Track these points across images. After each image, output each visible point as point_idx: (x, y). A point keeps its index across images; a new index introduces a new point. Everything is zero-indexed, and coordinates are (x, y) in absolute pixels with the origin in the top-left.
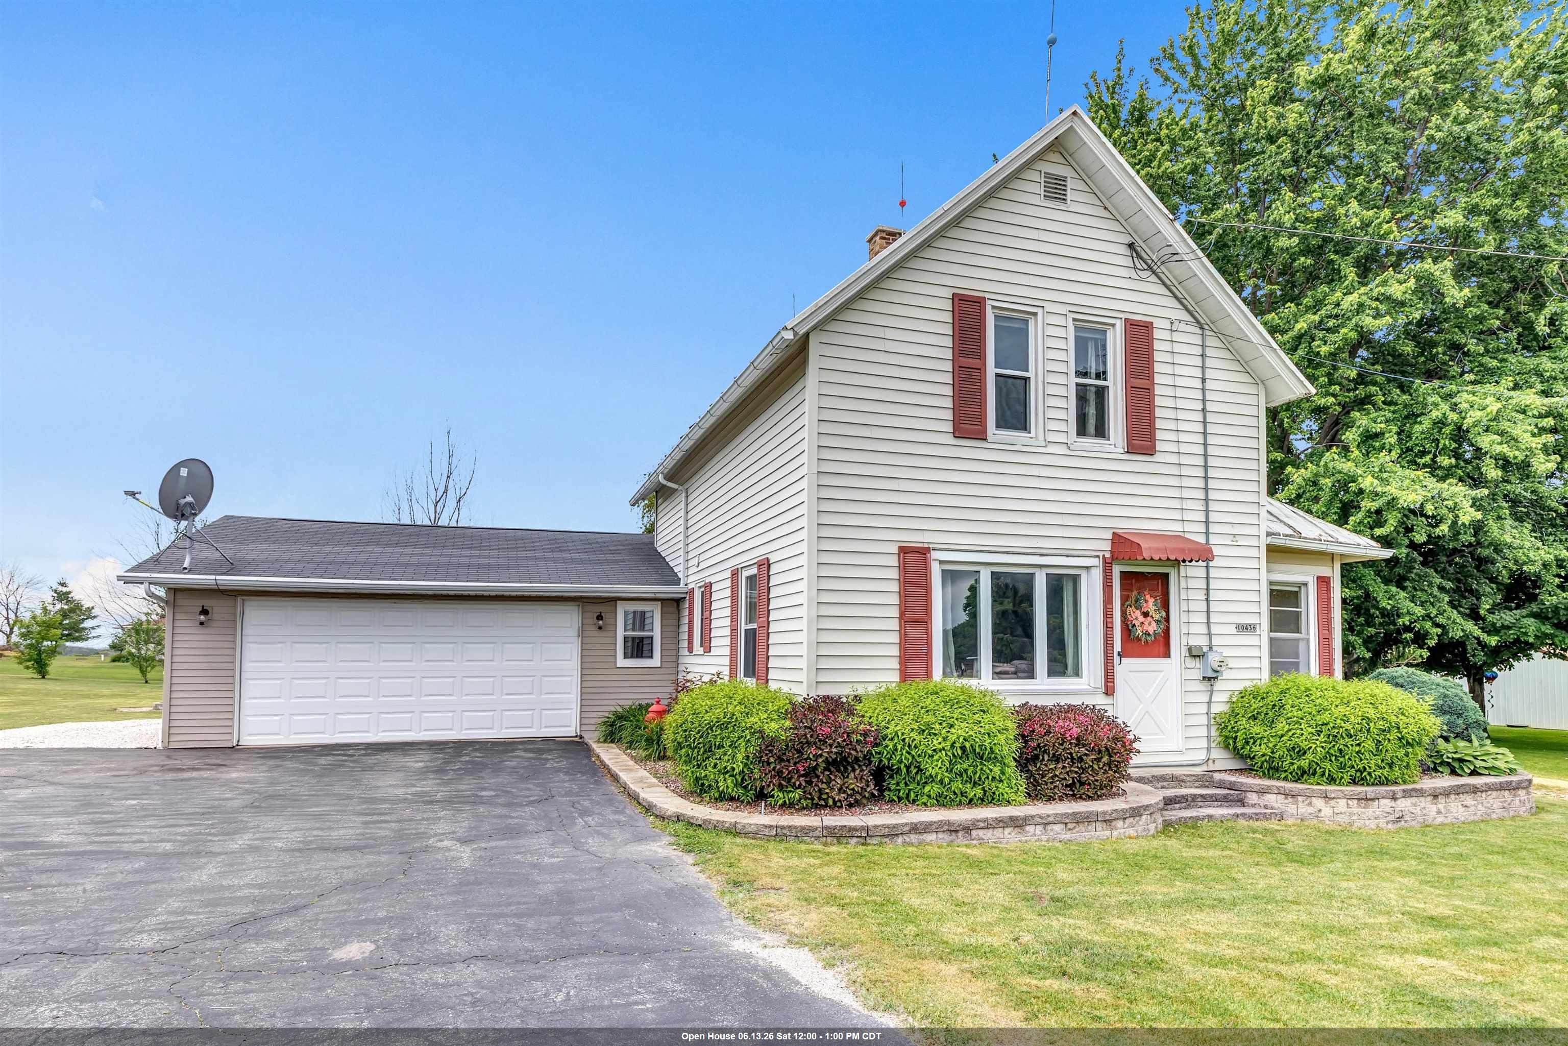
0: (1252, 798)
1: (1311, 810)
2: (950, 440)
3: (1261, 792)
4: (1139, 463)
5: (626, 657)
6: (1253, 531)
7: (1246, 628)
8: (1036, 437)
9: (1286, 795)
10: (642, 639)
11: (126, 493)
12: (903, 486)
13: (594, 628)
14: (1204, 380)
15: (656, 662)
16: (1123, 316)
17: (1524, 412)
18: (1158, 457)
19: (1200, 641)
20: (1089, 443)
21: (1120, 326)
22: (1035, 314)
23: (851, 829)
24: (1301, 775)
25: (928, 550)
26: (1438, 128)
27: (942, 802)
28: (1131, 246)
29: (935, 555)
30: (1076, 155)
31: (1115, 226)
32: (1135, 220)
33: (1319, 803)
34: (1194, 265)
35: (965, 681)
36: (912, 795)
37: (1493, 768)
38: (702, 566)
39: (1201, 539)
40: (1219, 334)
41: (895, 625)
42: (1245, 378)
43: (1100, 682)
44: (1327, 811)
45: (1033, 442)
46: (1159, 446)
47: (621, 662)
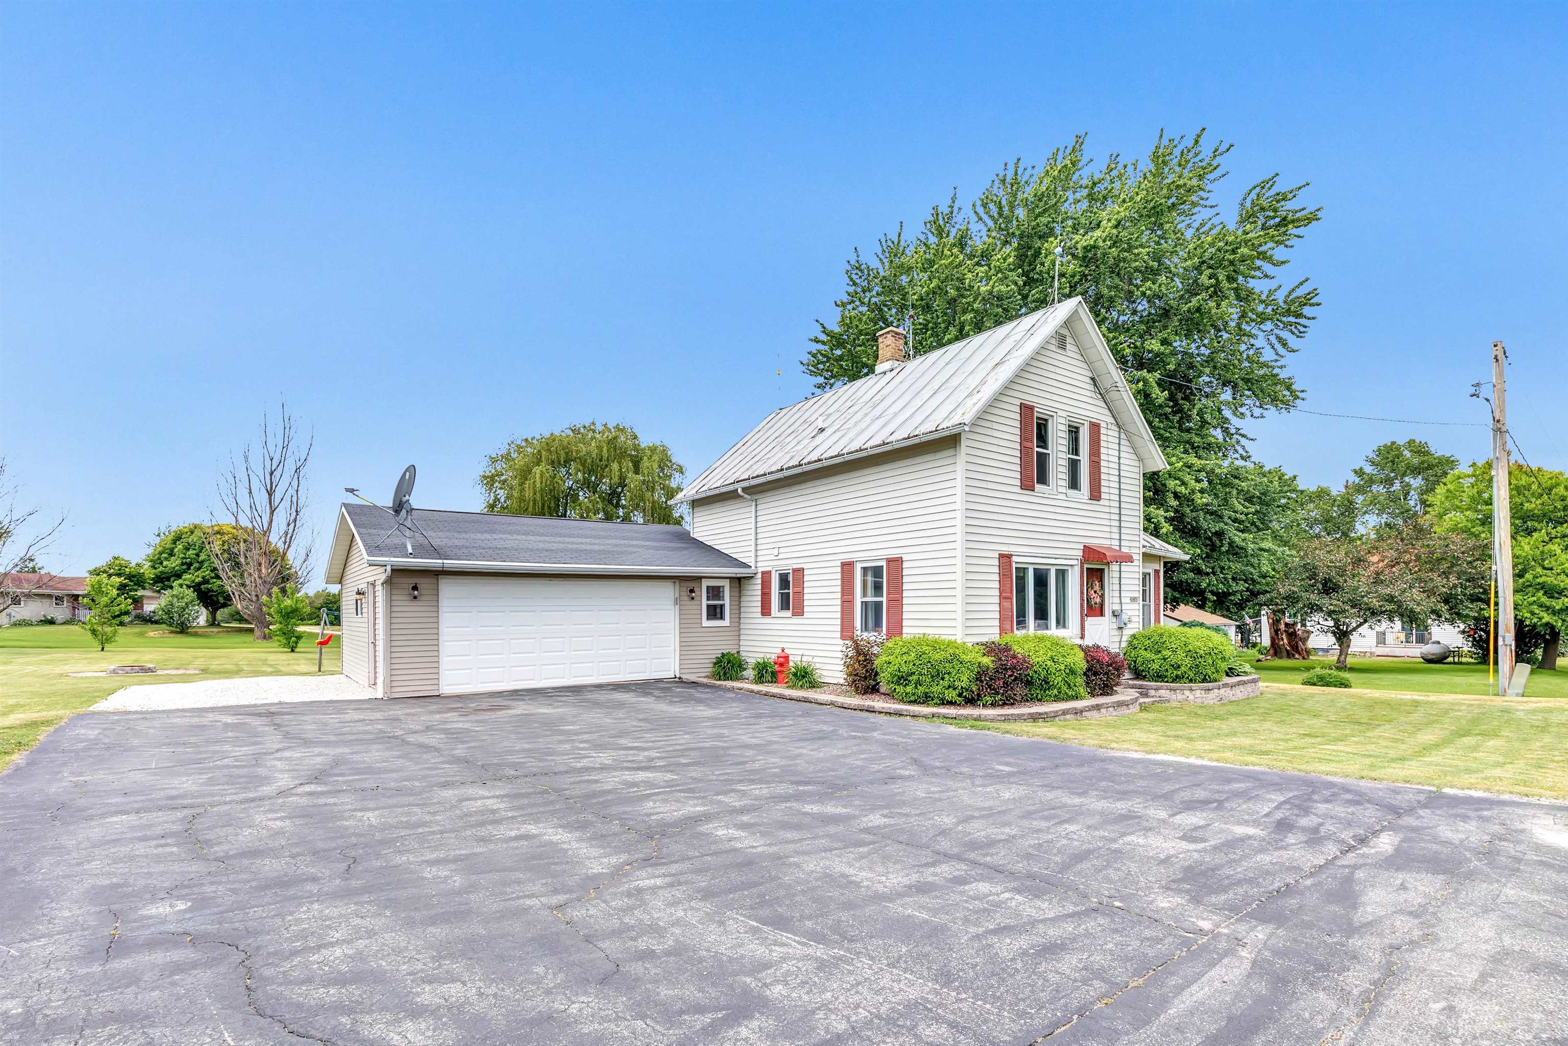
0: (1152, 692)
1: (1184, 697)
2: (1018, 490)
3: (1157, 689)
4: (1094, 506)
5: (708, 619)
6: (1137, 544)
7: (1133, 599)
8: (1052, 489)
9: (1171, 690)
10: (715, 607)
11: (347, 490)
12: (1001, 517)
13: (686, 598)
14: (1119, 458)
15: (726, 622)
16: (1089, 419)
17: (1189, 467)
18: (1101, 502)
19: (1116, 607)
20: (1072, 492)
21: (1087, 425)
22: (1052, 416)
23: (1040, 714)
24: (1177, 679)
25: (1012, 555)
26: (1150, 289)
27: (1057, 699)
28: (1093, 379)
29: (1015, 559)
30: (1072, 324)
31: (1085, 366)
32: (1097, 364)
33: (1187, 693)
34: (1124, 395)
35: (1045, 632)
36: (1039, 696)
37: (1244, 672)
38: (780, 556)
39: (1118, 548)
40: (1126, 432)
41: (997, 600)
42: (1134, 457)
43: (1079, 632)
44: (1191, 697)
45: (1050, 492)
46: (1103, 496)
47: (706, 623)
